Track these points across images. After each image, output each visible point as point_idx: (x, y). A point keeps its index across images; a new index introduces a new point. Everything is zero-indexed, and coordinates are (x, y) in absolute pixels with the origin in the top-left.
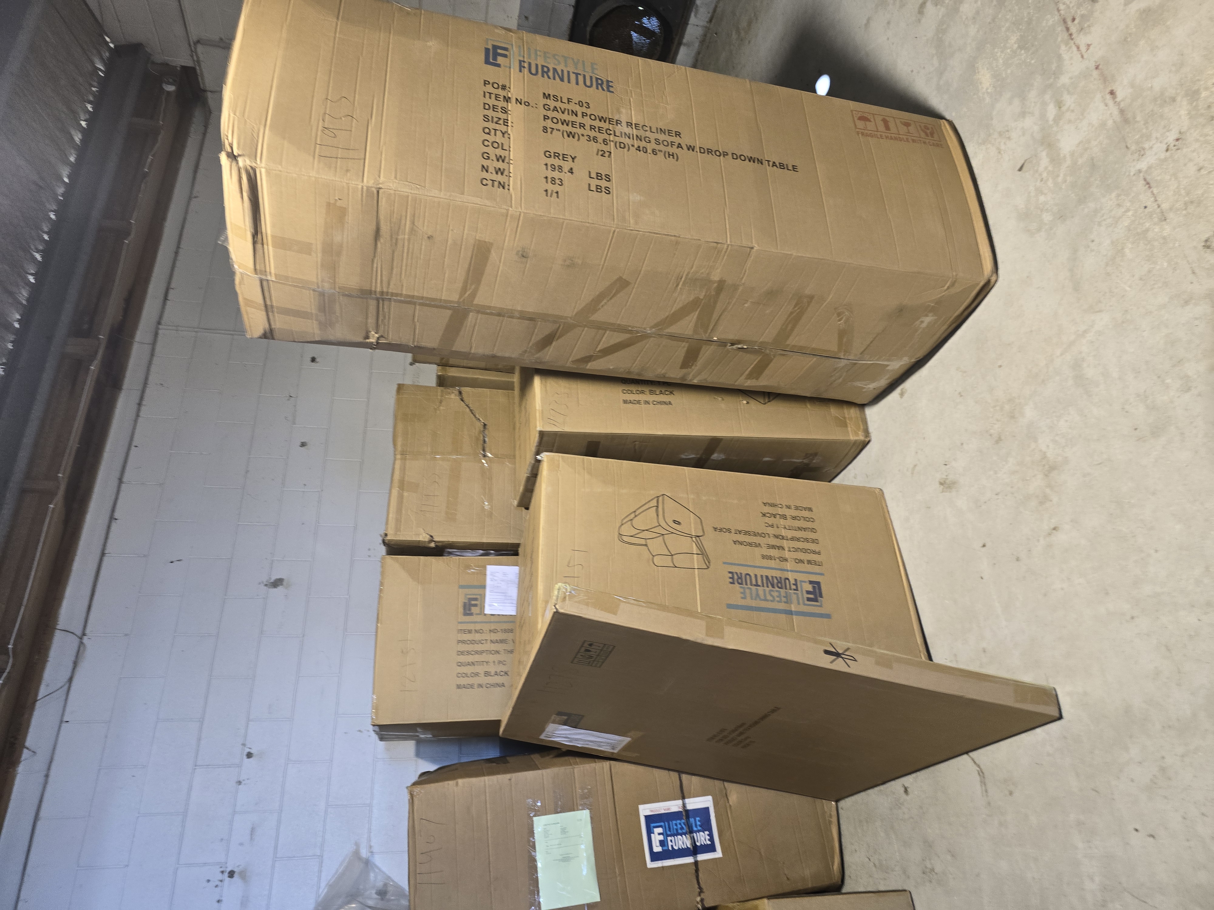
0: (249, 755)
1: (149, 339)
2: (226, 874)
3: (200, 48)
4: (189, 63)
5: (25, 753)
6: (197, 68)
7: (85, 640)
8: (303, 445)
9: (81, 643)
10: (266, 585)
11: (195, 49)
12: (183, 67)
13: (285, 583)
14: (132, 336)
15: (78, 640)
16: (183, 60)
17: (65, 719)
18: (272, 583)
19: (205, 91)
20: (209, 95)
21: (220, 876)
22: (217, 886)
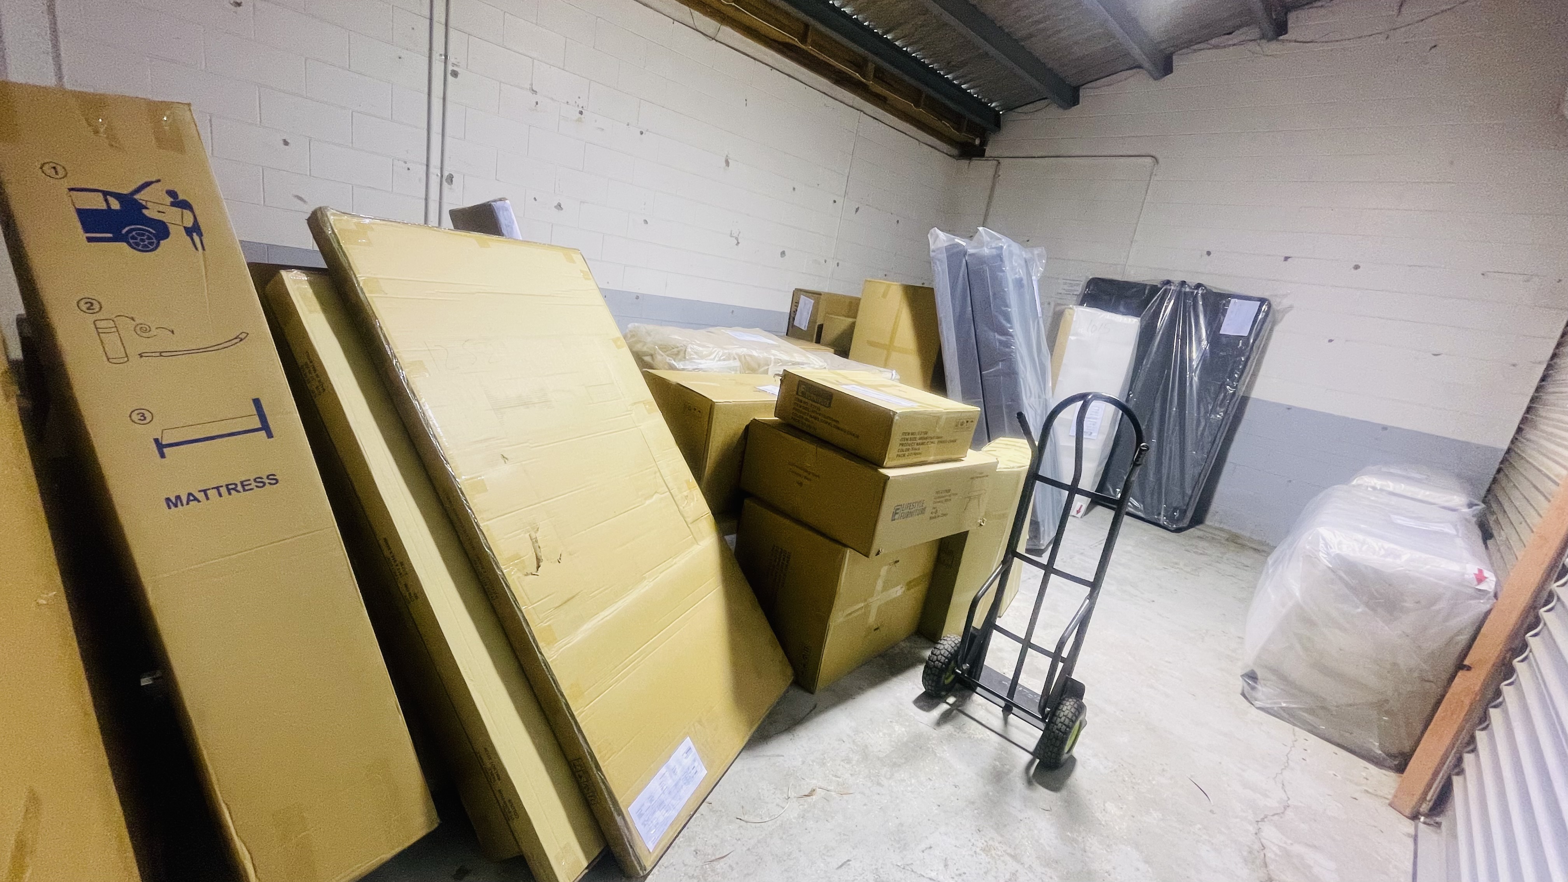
0: (642, 133)
1: (856, 105)
2: (581, 110)
3: (995, 162)
4: (987, 154)
6: (984, 159)
7: (714, 41)
8: (794, 189)
9: (713, 39)
11: (995, 160)
12: (985, 150)
13: (727, 167)
14: (859, 95)
16: (988, 151)
17: (675, 22)
19: (970, 159)
20: (968, 162)
21: (580, 106)
22: (576, 102)
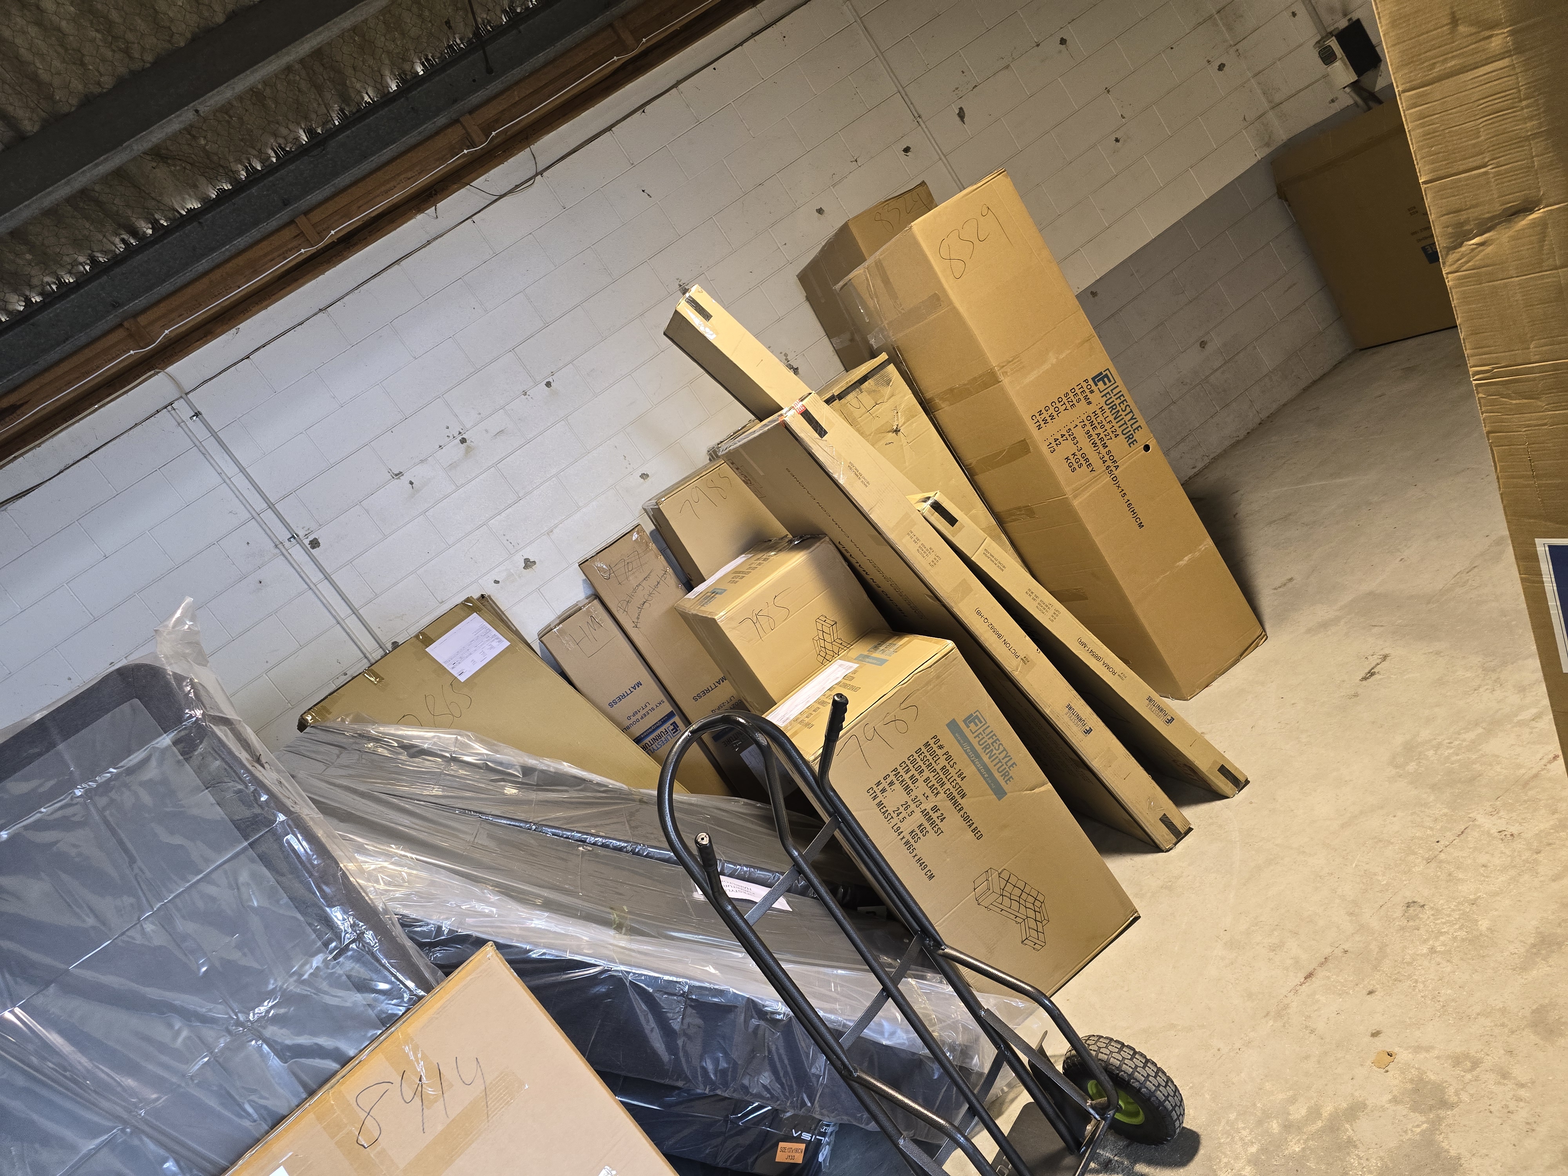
0: (548, 384)
2: (460, 437)
5: (432, 210)
7: (539, 178)
9: (533, 177)
15: (534, 174)
17: (474, 218)
21: (456, 434)
22: (448, 436)
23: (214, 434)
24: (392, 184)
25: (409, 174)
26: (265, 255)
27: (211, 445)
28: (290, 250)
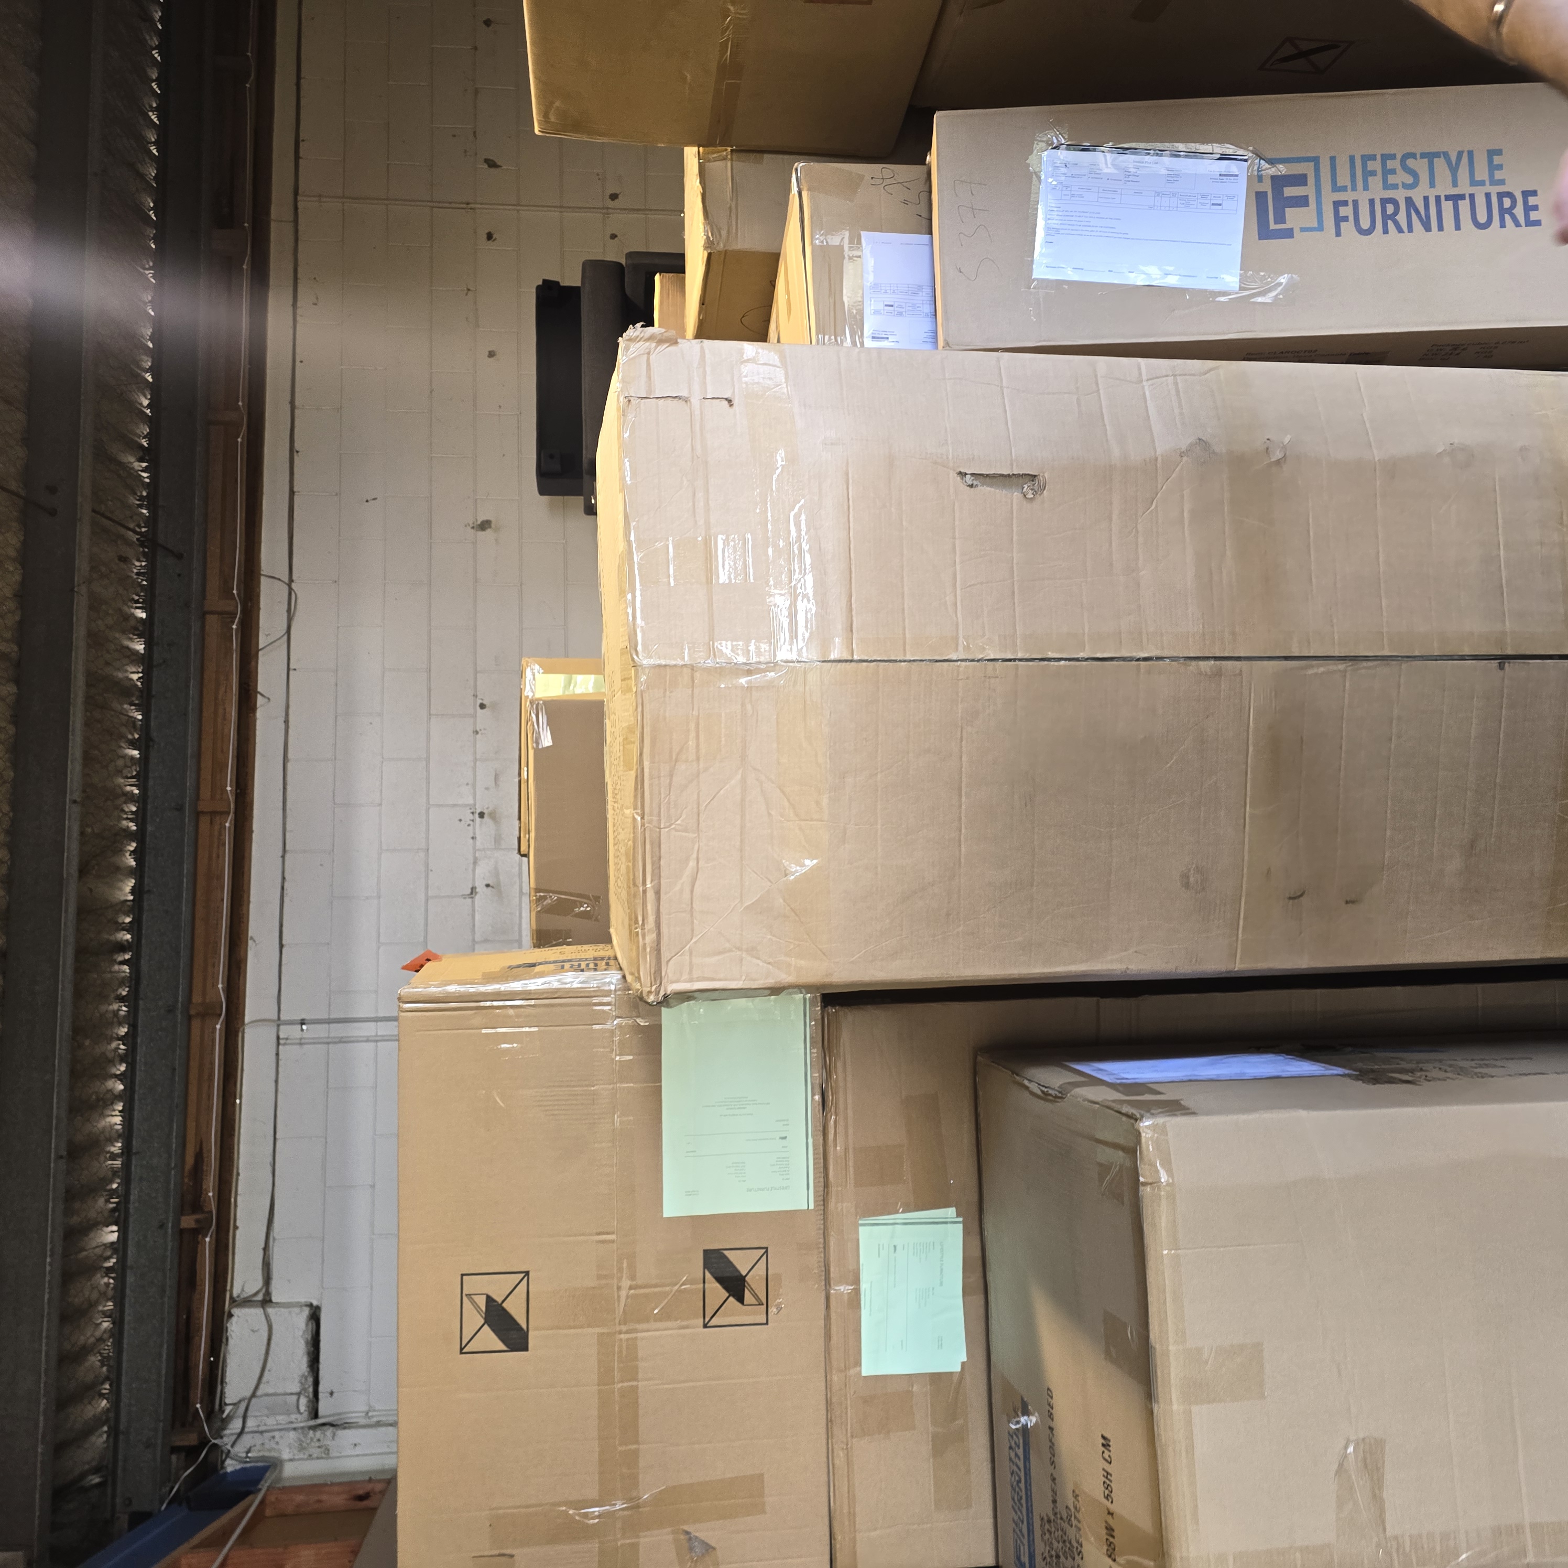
0: (482, 706)
2: (477, 815)
5: (260, 700)
7: (294, 586)
8: (491, 354)
9: (290, 590)
10: (473, 528)
13: (493, 525)
14: (267, 212)
15: (287, 587)
17: (292, 666)
18: (479, 525)
21: (471, 817)
22: (469, 825)
23: (329, 1021)
24: (221, 711)
25: (222, 689)
26: (210, 858)
27: (337, 1030)
28: (220, 834)
